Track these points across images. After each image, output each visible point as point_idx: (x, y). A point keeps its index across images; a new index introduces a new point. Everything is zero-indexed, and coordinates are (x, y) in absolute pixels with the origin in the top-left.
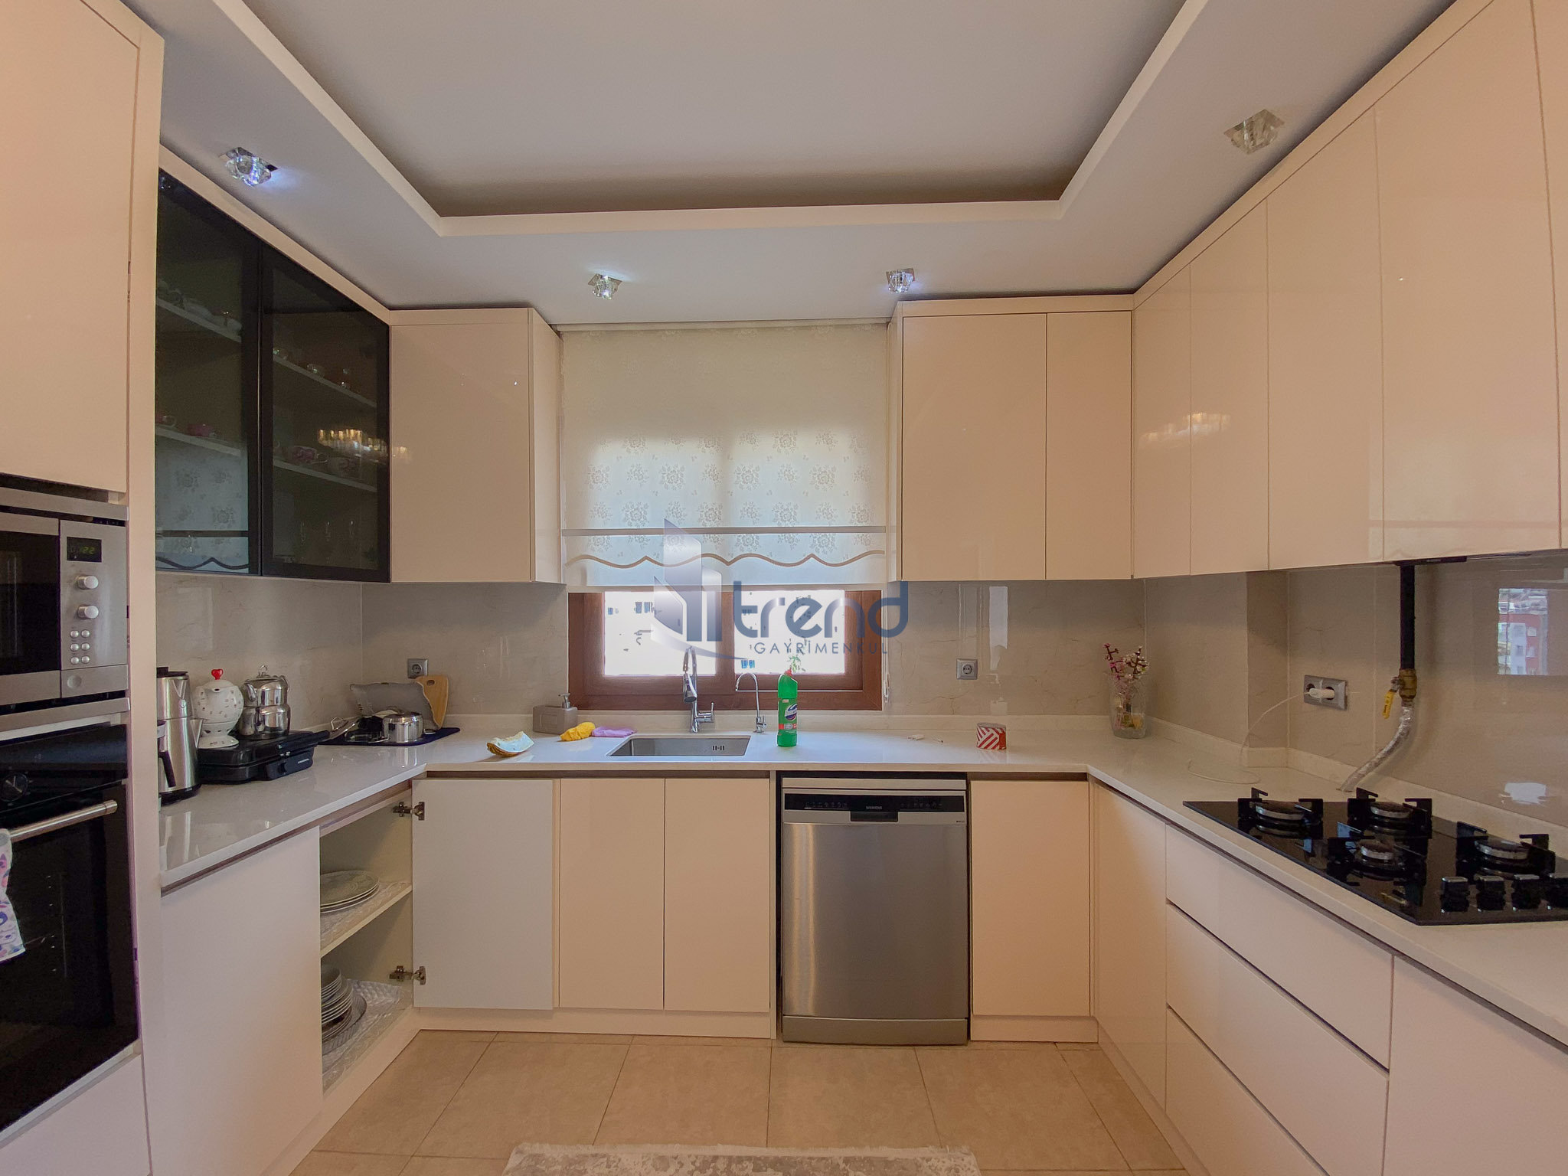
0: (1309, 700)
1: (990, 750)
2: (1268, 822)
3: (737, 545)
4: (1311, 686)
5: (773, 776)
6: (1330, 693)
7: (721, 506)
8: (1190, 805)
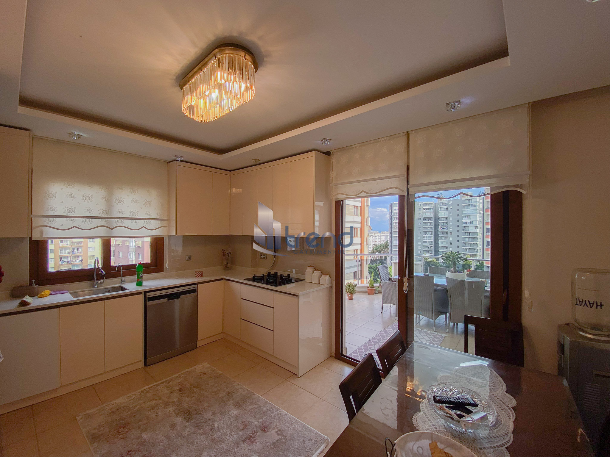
0: (261, 258)
1: (199, 278)
2: (257, 279)
3: (115, 223)
4: (261, 255)
5: (143, 293)
6: (264, 256)
7: (109, 210)
8: (245, 279)
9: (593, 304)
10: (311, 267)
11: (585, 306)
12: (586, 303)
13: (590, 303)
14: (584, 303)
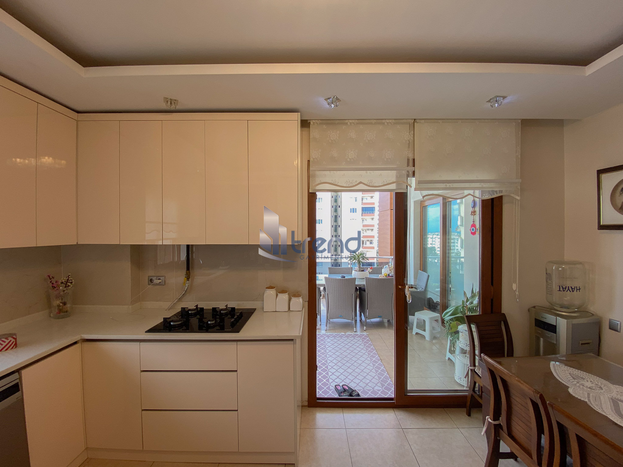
0: (152, 284)
1: (9, 351)
4: (152, 280)
6: (159, 281)
8: (148, 331)
9: (574, 289)
10: (271, 288)
11: (569, 291)
12: (569, 289)
13: (572, 289)
14: (567, 288)
